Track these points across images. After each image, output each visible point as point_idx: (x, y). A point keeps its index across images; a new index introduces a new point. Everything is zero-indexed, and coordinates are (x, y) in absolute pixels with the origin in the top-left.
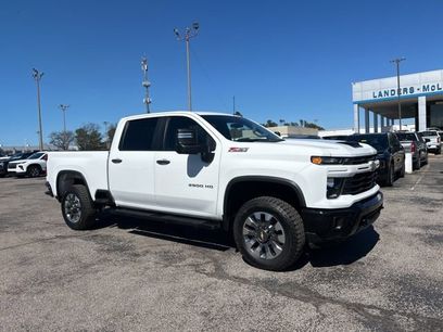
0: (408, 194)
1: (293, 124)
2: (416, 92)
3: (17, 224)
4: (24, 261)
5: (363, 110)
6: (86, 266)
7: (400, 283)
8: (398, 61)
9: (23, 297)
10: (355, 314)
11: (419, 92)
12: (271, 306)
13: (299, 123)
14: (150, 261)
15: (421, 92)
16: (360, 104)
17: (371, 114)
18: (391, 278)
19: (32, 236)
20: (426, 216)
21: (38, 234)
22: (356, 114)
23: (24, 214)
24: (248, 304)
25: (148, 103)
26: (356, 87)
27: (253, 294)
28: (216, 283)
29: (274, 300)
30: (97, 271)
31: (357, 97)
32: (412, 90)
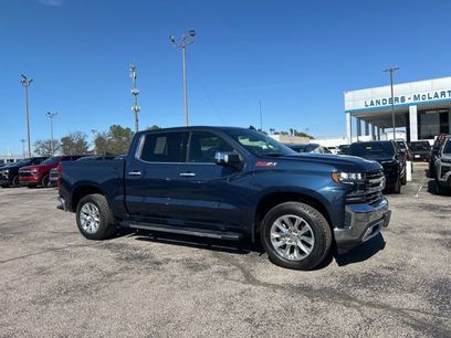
0: (415, 201)
1: (283, 133)
2: (407, 101)
3: (21, 233)
4: (41, 271)
5: (354, 119)
6: (109, 275)
7: (435, 287)
8: (391, 71)
9: (52, 307)
10: (401, 318)
11: (410, 102)
12: (315, 312)
13: (289, 132)
14: (174, 268)
15: (412, 101)
16: (352, 113)
17: (363, 123)
18: (425, 282)
19: (40, 246)
20: (440, 222)
21: (46, 243)
22: (348, 123)
23: (25, 224)
24: (290, 310)
25: (136, 111)
26: (349, 96)
27: (292, 300)
28: (250, 289)
29: (315, 305)
30: (122, 280)
31: (349, 106)
32: (403, 99)
